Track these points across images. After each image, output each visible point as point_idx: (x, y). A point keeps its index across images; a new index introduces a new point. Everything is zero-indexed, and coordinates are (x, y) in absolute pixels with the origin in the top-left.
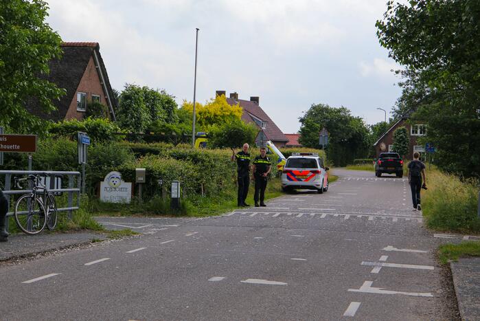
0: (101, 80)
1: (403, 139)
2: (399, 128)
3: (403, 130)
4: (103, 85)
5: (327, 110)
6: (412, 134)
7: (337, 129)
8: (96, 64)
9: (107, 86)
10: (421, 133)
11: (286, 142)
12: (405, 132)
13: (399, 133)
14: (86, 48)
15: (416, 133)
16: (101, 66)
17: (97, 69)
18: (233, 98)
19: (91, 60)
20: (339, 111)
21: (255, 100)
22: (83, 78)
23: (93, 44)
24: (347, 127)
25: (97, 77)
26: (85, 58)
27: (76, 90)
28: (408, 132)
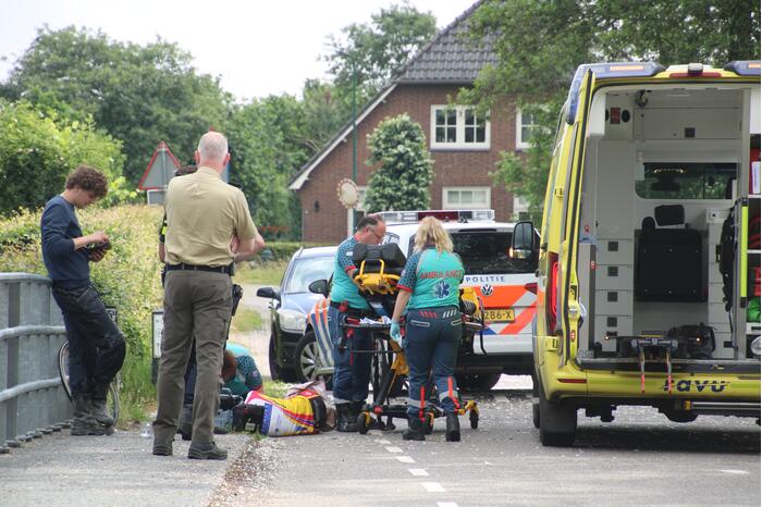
1: (409, 163)
2: (390, 121)
3: (404, 127)
5: (96, 50)
6: (435, 145)
7: (146, 125)
10: (469, 138)
12: (412, 138)
13: (390, 141)
15: (452, 135)
20: (149, 56)
24: (188, 119)
28: (422, 138)
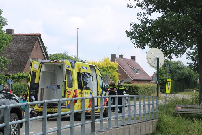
0: (43, 52)
4: (44, 55)
8: (40, 44)
9: (46, 54)
11: (151, 80)
14: (34, 36)
16: (42, 45)
17: (40, 46)
18: (120, 57)
19: (37, 42)
20: (177, 63)
21: (133, 58)
22: (33, 51)
23: (38, 34)
24: (182, 72)
25: (41, 50)
26: (33, 42)
27: (29, 57)
